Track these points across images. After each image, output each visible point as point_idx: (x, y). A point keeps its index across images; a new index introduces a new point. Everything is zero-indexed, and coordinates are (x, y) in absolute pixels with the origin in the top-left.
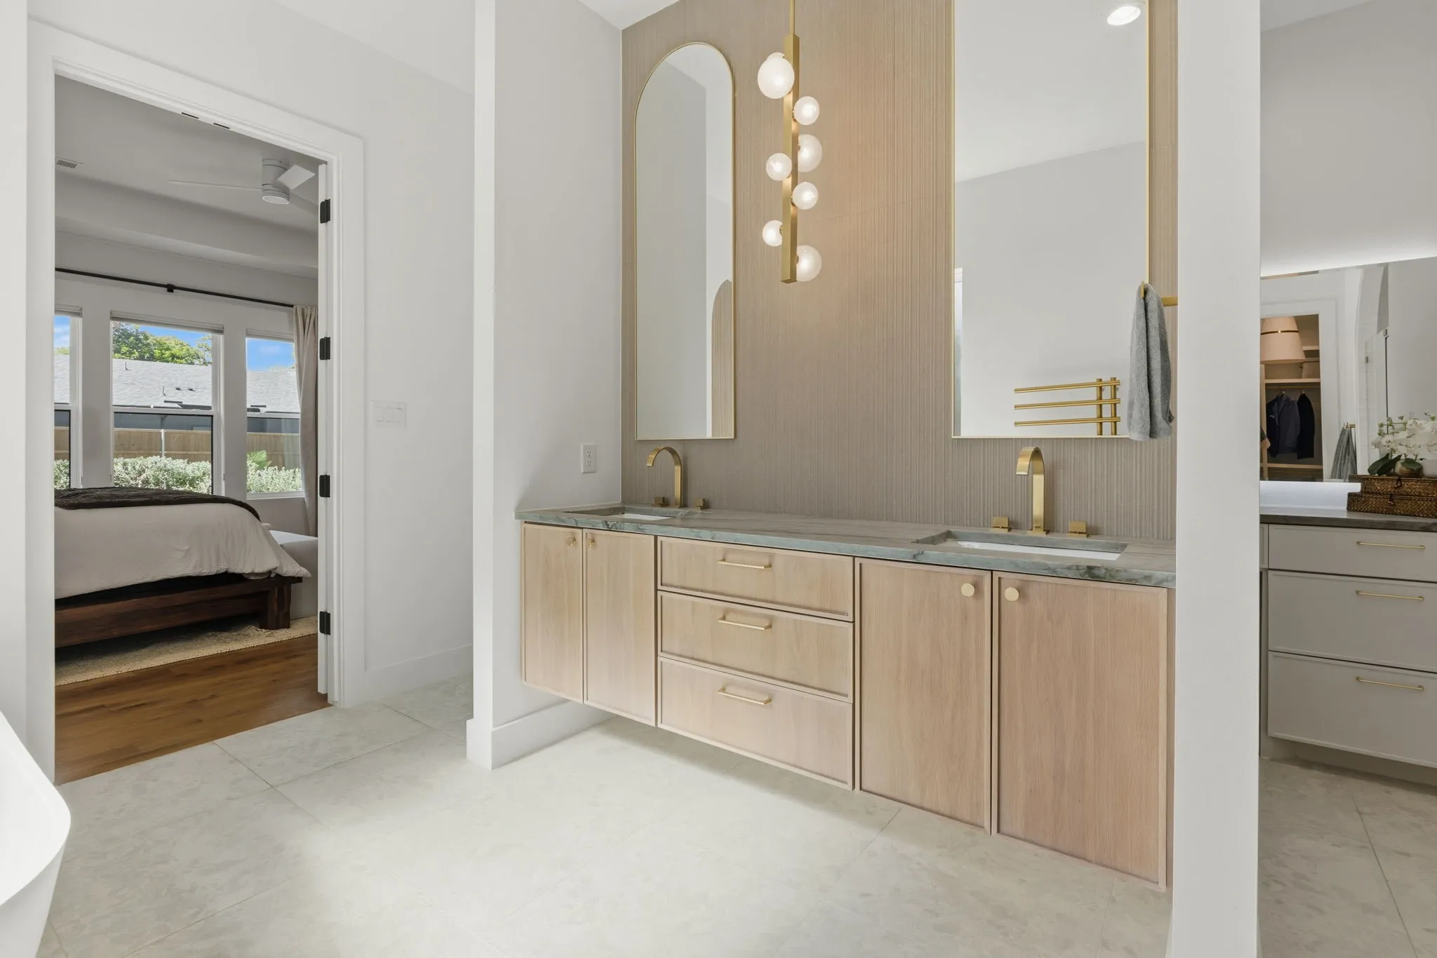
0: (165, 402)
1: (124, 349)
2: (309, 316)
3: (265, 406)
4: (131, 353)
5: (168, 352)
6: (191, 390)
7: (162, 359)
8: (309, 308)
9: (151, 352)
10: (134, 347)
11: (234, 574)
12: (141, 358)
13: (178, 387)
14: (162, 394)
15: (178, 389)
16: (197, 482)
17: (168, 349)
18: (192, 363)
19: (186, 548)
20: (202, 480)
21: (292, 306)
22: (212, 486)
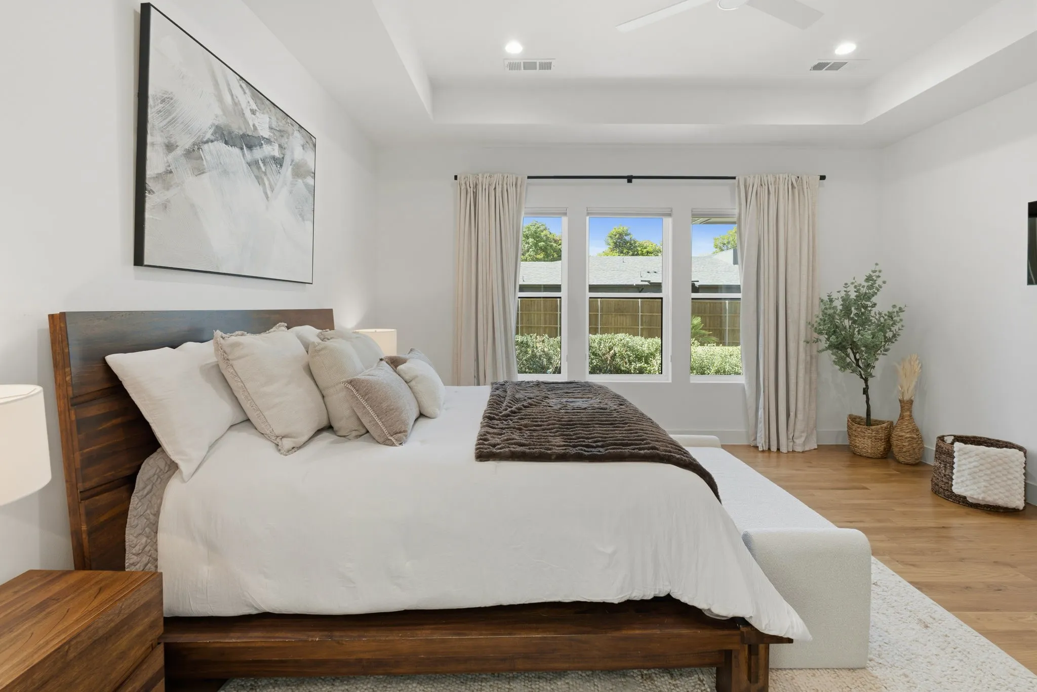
0: (642, 281)
1: (625, 251)
2: (751, 186)
3: (698, 281)
4: (628, 253)
5: (645, 250)
6: (655, 272)
7: (642, 254)
8: (752, 177)
9: (637, 251)
10: (630, 249)
11: (678, 602)
12: (633, 255)
13: (649, 271)
14: (640, 276)
15: (648, 272)
16: (651, 359)
17: (645, 248)
18: (657, 255)
19: (609, 550)
20: (654, 356)
21: (734, 178)
22: (661, 364)
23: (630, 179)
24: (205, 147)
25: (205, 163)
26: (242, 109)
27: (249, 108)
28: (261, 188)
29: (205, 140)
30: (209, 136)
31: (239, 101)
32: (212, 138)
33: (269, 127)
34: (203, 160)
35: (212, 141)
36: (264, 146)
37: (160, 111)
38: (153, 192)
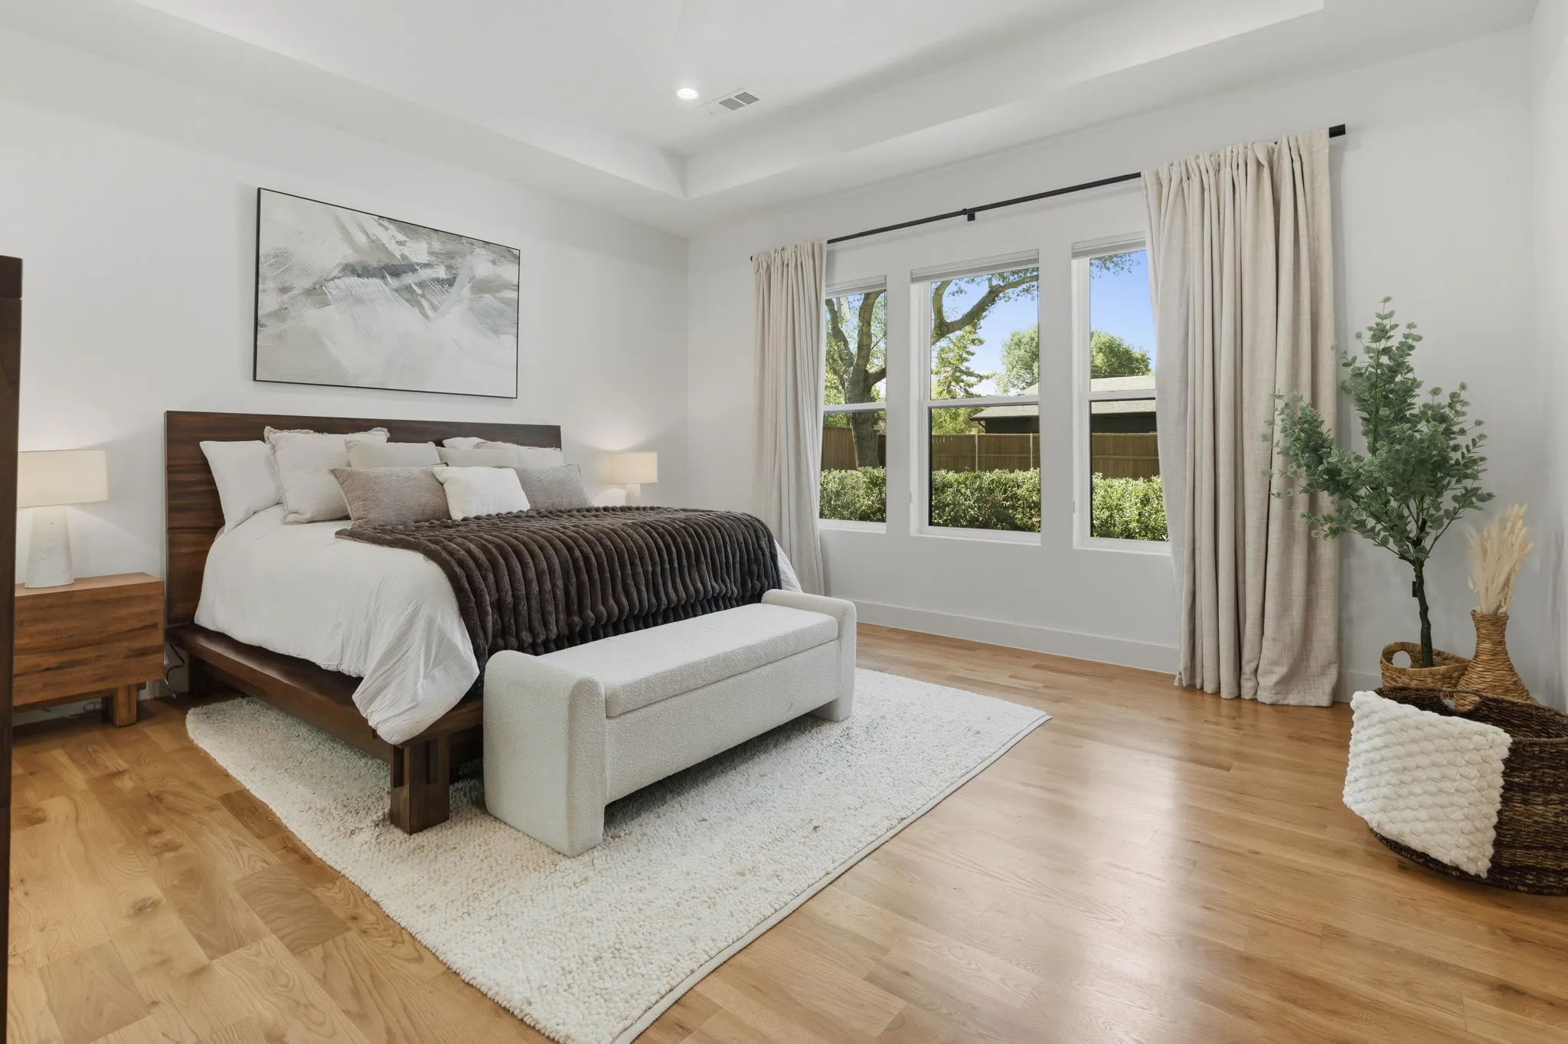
23: (971, 214)
24: (331, 284)
25: (329, 296)
26: (384, 244)
27: (394, 242)
28: (416, 310)
29: (329, 278)
30: (335, 273)
31: (377, 238)
32: (340, 275)
33: (429, 253)
34: (326, 294)
35: (339, 278)
36: (420, 271)
37: (273, 265)
38: (266, 326)
